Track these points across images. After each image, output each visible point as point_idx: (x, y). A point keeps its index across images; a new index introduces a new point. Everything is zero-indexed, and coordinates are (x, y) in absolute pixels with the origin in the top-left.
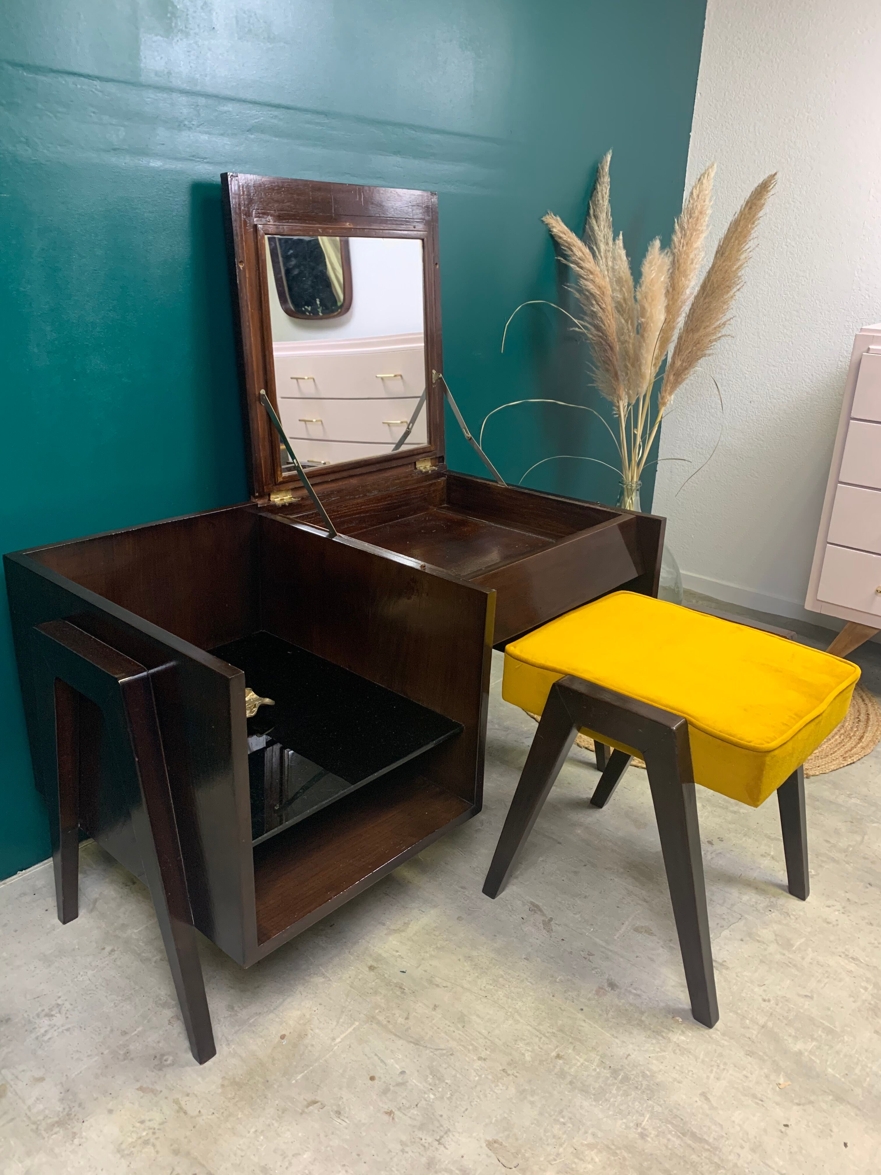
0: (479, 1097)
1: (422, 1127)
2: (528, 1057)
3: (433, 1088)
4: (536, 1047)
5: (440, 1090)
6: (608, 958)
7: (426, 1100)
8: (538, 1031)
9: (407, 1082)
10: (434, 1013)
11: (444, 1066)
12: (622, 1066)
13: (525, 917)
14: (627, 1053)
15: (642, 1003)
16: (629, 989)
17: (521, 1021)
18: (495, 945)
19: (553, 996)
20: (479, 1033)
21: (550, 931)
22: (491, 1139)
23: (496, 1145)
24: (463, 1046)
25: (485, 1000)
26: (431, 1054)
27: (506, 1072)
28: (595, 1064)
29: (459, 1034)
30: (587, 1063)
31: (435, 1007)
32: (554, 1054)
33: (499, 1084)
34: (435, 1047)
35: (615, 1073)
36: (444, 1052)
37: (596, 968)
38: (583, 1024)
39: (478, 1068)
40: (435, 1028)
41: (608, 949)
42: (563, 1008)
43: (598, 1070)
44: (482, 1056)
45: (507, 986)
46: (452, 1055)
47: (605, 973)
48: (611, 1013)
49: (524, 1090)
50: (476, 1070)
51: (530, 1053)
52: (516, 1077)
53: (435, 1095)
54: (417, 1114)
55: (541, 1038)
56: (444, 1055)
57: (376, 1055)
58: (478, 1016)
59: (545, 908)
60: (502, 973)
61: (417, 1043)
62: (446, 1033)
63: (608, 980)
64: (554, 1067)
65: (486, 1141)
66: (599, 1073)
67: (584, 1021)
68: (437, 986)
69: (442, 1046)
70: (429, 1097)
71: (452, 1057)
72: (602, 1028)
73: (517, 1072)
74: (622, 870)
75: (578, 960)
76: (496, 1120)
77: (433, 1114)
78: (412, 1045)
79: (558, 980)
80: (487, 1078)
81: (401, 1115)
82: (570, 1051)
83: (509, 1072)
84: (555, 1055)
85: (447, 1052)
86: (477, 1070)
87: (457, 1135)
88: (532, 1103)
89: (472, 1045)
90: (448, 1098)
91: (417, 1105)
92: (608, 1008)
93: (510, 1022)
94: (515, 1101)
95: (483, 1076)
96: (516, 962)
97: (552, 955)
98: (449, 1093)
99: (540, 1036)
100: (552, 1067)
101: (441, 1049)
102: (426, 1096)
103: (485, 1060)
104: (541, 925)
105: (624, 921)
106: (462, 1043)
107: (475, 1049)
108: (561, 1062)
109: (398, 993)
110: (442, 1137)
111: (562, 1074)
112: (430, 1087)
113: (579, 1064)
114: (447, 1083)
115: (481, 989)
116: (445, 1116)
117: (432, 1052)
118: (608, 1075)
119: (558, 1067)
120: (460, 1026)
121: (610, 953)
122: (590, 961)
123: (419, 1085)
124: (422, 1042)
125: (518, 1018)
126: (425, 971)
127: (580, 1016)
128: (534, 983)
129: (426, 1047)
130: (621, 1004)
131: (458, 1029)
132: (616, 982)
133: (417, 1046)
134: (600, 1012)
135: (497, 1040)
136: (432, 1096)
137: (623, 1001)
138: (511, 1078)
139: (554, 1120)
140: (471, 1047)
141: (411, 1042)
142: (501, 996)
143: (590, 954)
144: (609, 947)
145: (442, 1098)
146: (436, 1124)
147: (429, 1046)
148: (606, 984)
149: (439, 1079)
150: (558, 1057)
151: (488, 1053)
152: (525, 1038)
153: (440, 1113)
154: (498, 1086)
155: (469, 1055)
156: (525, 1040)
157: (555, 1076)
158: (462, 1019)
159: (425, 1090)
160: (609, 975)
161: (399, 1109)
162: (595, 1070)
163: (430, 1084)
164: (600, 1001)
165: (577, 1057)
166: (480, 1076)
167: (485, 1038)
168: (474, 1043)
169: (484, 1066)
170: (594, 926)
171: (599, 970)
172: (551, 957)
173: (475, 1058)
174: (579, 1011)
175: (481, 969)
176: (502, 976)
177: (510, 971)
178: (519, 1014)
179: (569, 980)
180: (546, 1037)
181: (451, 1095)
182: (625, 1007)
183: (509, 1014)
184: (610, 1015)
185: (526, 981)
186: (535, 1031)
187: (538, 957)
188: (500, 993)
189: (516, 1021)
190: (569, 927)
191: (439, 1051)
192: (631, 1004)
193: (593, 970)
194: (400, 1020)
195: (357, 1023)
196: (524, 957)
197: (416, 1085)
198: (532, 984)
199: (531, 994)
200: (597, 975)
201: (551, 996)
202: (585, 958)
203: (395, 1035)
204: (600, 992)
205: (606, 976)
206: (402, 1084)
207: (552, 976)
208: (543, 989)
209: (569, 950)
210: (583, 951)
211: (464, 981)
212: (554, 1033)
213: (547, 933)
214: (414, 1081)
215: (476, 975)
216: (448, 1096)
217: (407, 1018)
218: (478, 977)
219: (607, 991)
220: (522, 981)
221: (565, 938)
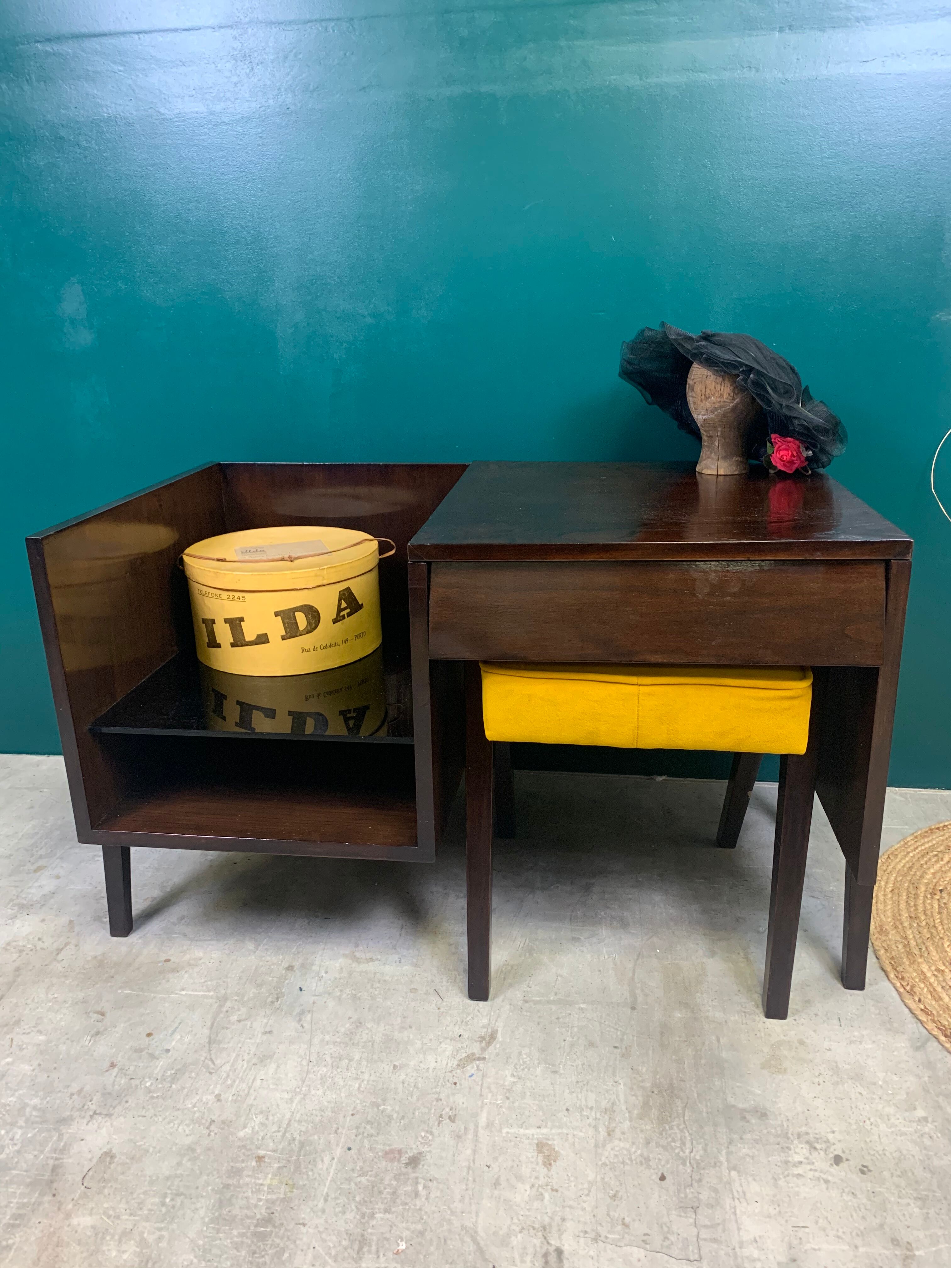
2: (241, 1134)
3: (158, 1081)
4: (262, 1134)
5: (160, 1086)
6: (459, 1137)
9: (158, 1059)
10: (260, 1035)
11: (193, 1075)
12: (282, 1224)
13: (466, 1035)
14: (306, 1222)
15: (406, 1204)
16: (420, 1180)
17: (294, 1105)
18: (396, 1033)
19: (353, 1115)
20: (254, 1080)
21: (461, 1065)
22: (114, 1151)
23: (108, 1159)
24: (228, 1076)
25: (305, 1063)
26: (203, 1059)
27: (211, 1124)
28: (269, 1197)
29: (243, 1066)
30: (266, 1189)
31: (268, 1031)
32: (262, 1153)
34: (213, 1057)
35: (268, 1220)
36: (212, 1066)
37: (431, 1133)
38: (327, 1159)
39: (205, 1101)
40: (240, 1045)
42: (339, 1131)
43: (261, 1203)
44: (223, 1096)
45: (339, 1070)
46: (211, 1073)
47: (430, 1145)
48: (363, 1179)
49: (193, 1150)
50: (200, 1100)
51: (250, 1132)
52: (209, 1135)
53: (152, 1084)
54: (118, 1085)
55: (279, 1131)
56: (207, 1067)
58: (278, 1067)
59: (498, 1046)
61: (210, 1042)
62: (238, 1056)
63: (420, 1153)
64: (243, 1161)
65: (111, 1150)
66: (256, 1206)
67: (333, 1159)
69: (217, 1062)
70: (147, 1082)
71: (208, 1074)
72: (333, 1180)
73: (216, 1134)
74: (648, 1085)
75: (433, 1111)
76: (140, 1146)
77: (126, 1095)
78: (207, 1040)
79: (382, 1108)
80: (196, 1114)
81: (114, 1074)
82: (276, 1165)
83: (212, 1127)
84: (260, 1155)
85: (213, 1069)
86: (202, 1101)
87: (108, 1124)
88: (179, 1164)
89: (234, 1081)
90: (153, 1097)
91: (131, 1079)
92: (370, 1173)
93: (286, 1096)
94: (174, 1149)
95: (195, 1109)
96: (382, 1061)
97: (420, 1086)
98: (159, 1095)
99: (282, 1129)
100: (240, 1159)
101: (214, 1064)
103: (219, 1100)
104: (464, 1055)
105: (546, 1127)
106: (231, 1073)
107: (230, 1087)
108: (254, 1163)
110: (100, 1114)
111: (236, 1172)
112: (159, 1078)
113: (261, 1182)
114: (171, 1087)
115: (319, 1052)
116: (127, 1105)
117: (206, 1058)
118: (258, 1216)
119: (243, 1165)
120: (255, 1061)
121: (470, 1136)
122: (439, 1123)
123: (159, 1068)
124: (213, 1045)
125: (298, 1098)
126: (315, 1001)
127: (338, 1152)
128: (362, 1089)
129: (210, 1050)
130: (386, 1182)
131: (248, 1062)
132: (422, 1163)
133: (207, 1045)
134: (358, 1168)
135: (252, 1098)
136: (148, 1084)
137: (394, 1183)
138: (206, 1132)
139: (166, 1193)
140: (229, 1082)
141: (210, 1038)
142: (320, 1072)
143: (452, 1119)
144: (481, 1131)
145: (150, 1092)
147: (213, 1052)
148: (411, 1155)
149: (173, 1079)
150: (260, 1159)
151: (230, 1099)
152: (271, 1118)
153: (130, 1101)
154: (188, 1125)
155: (219, 1086)
156: (267, 1119)
157: (230, 1168)
158: (264, 1059)
159: (154, 1076)
160: (430, 1152)
161: (119, 1070)
162: (260, 1200)
163: (163, 1076)
164: (375, 1160)
165: (270, 1176)
166: (194, 1106)
167: (250, 1088)
168: (237, 1082)
169: (210, 1103)
170: (508, 1101)
171: (430, 1137)
172: (415, 1086)
173: (217, 1092)
174: (346, 1147)
175: (351, 1039)
176: (351, 1060)
177: (364, 1063)
178: (304, 1099)
179: (390, 1117)
180: (284, 1134)
181: (157, 1097)
182: (385, 1188)
183: (298, 1090)
184: (359, 1179)
185: (358, 1082)
186: (286, 1122)
187: (407, 1075)
188: (325, 1069)
189: (292, 1100)
190: (482, 1080)
191: (210, 1063)
192: (394, 1193)
193: (427, 1132)
194: (234, 1018)
195: (211, 993)
196: (397, 1064)
197: (157, 1067)
198: (359, 1089)
199: (343, 1095)
200: (420, 1139)
201: (351, 1112)
202: (441, 1116)
203: (212, 1024)
204: (392, 1155)
205: (425, 1149)
206: (152, 1057)
207: (384, 1100)
208: (358, 1101)
209: (442, 1096)
210: (451, 1109)
211: (322, 1036)
212: (294, 1139)
213: (454, 1066)
214: (161, 1063)
215: (338, 1040)
216: (155, 1095)
217: (239, 1021)
218: (334, 1043)
219: (399, 1161)
220: (357, 1079)
221: (461, 1085)
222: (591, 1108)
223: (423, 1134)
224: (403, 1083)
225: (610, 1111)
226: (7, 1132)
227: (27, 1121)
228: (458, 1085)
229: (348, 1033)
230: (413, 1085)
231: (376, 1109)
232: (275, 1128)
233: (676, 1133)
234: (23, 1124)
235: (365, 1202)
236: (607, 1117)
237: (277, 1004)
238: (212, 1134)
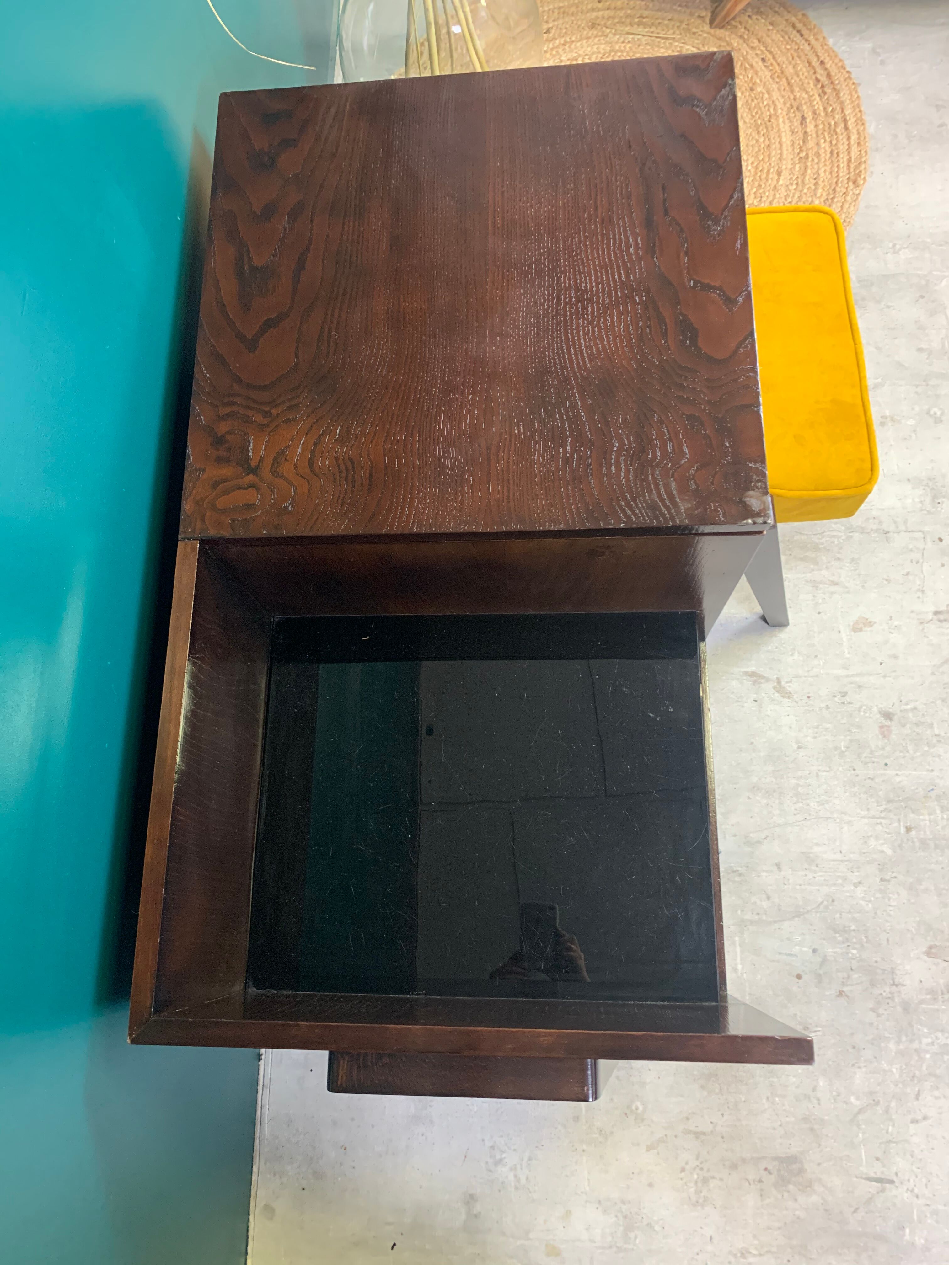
0: (887, 921)
1: (873, 984)
2: (889, 852)
3: (849, 944)
4: (886, 836)
5: (854, 940)
6: (859, 687)
7: (854, 959)
8: (873, 817)
9: (826, 956)
10: (782, 873)
11: (837, 916)
15: (923, 714)
16: (902, 708)
17: (853, 819)
19: (854, 770)
20: (834, 860)
21: (789, 696)
22: (925, 949)
23: (933, 951)
24: (835, 885)
25: (808, 823)
26: (818, 915)
27: (885, 880)
29: (820, 876)
31: (778, 866)
32: (903, 830)
33: (891, 895)
34: (815, 905)
36: (825, 903)
37: (861, 707)
38: (900, 778)
39: (862, 895)
40: (798, 887)
41: (852, 676)
42: (872, 777)
44: (855, 881)
45: (811, 792)
46: (833, 901)
47: (871, 706)
48: (910, 748)
50: (863, 899)
51: (886, 846)
52: (896, 877)
53: (854, 949)
54: (860, 977)
56: (827, 907)
57: (780, 953)
58: (817, 844)
59: (761, 669)
60: (794, 781)
61: (798, 915)
62: (809, 884)
63: (880, 711)
65: (924, 953)
68: (759, 842)
69: (820, 900)
70: (852, 954)
71: (836, 903)
72: (915, 770)
73: (893, 872)
75: (839, 710)
76: (915, 929)
77: (870, 966)
78: (797, 919)
79: (843, 749)
80: (877, 898)
81: (849, 988)
83: (887, 878)
84: (905, 830)
85: (828, 901)
86: (863, 897)
87: (902, 968)
88: (926, 891)
89: (839, 877)
90: (867, 942)
91: (852, 969)
92: (904, 745)
93: (846, 828)
94: (913, 901)
95: (872, 899)
96: (796, 759)
97: (816, 724)
98: (863, 938)
99: (879, 821)
100: (912, 845)
101: (822, 902)
102: (850, 955)
103: (860, 883)
106: (831, 883)
107: (845, 879)
108: (914, 832)
109: (737, 879)
110: (893, 979)
111: (924, 844)
112: (846, 945)
113: (927, 822)
114: (854, 930)
115: (795, 815)
116: (878, 960)
117: (817, 912)
119: (916, 840)
120: (813, 868)
121: (857, 679)
122: (850, 703)
123: (836, 950)
124: (802, 910)
125: (848, 818)
126: (735, 836)
127: (890, 772)
128: (828, 769)
129: (808, 912)
130: (909, 731)
131: (815, 872)
132: (888, 708)
133: (802, 917)
134: (901, 754)
135: (852, 856)
136: (855, 952)
137: (908, 726)
138: (893, 882)
140: (840, 881)
141: (794, 917)
142: (816, 807)
143: (844, 695)
144: (851, 672)
145: (862, 946)
146: (879, 971)
147: (809, 908)
148: (882, 718)
149: (845, 932)
150: (908, 829)
151: (857, 874)
152: (870, 834)
153: (875, 959)
154: (890, 898)
155: (845, 889)
156: (871, 836)
158: (809, 859)
159: (844, 950)
160: (877, 704)
161: (843, 984)
163: (843, 943)
165: (921, 817)
166: (870, 901)
167: (842, 861)
168: (838, 874)
169: (865, 889)
170: (819, 656)
171: (864, 708)
172: (817, 727)
173: (852, 888)
174: (886, 767)
175: (774, 791)
176: (798, 785)
177: (799, 773)
178: (845, 813)
179: (851, 741)
180: (883, 818)
181: (866, 937)
182: (915, 731)
183: (838, 820)
184: (911, 752)
185: (820, 773)
186: (871, 820)
187: (807, 736)
188: (812, 804)
189: (849, 823)
190: (801, 677)
191: (822, 907)
192: (917, 724)
193: (859, 711)
194: (765, 904)
195: (737, 939)
196: (795, 746)
197: (834, 953)
198: (828, 771)
199: (836, 783)
200: (867, 715)
201: (853, 772)
202: (843, 703)
203: (775, 922)
204: (885, 732)
205: (875, 709)
206: (824, 961)
207: (836, 748)
208: (841, 769)
209: (823, 705)
210: (835, 696)
211: (775, 818)
212: (886, 809)
213: (790, 700)
214: (830, 951)
215: (777, 801)
216: (865, 940)
217: (768, 898)
218: (781, 804)
219: (889, 727)
220: (817, 775)
221: (809, 693)
222: (814, 596)
223: (862, 713)
224: (815, 737)
225: (815, 584)
226: (927, 1052)
227: (911, 1041)
228: (809, 695)
229: (767, 795)
230: (816, 730)
231: (846, 753)
232: (879, 828)
233: (826, 541)
234: (917, 1042)
235: (928, 743)
236: (821, 586)
237: (742, 870)
238: (894, 875)
